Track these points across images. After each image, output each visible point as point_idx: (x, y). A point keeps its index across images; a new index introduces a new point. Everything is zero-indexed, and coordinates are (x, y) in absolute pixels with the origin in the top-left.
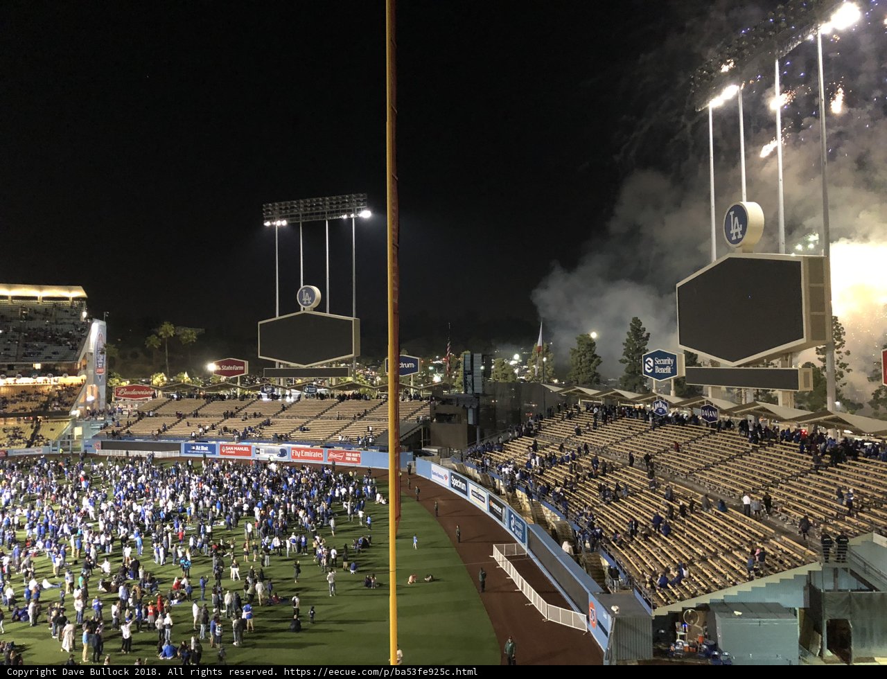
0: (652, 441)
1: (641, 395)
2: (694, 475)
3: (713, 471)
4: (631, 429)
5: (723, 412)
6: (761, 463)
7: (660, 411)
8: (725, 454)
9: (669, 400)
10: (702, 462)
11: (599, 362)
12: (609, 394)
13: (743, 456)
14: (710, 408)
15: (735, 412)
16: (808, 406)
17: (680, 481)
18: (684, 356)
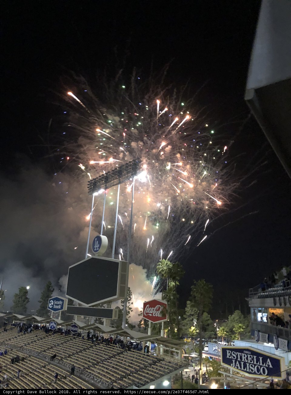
0: (46, 343)
1: (44, 319)
2: (63, 361)
3: (72, 358)
4: (37, 337)
5: (81, 328)
6: (93, 353)
7: (53, 327)
8: (78, 349)
9: (57, 322)
10: (67, 354)
11: (28, 301)
12: (29, 318)
13: (86, 350)
14: (75, 326)
15: (85, 328)
16: (115, 326)
17: (56, 364)
18: (67, 300)
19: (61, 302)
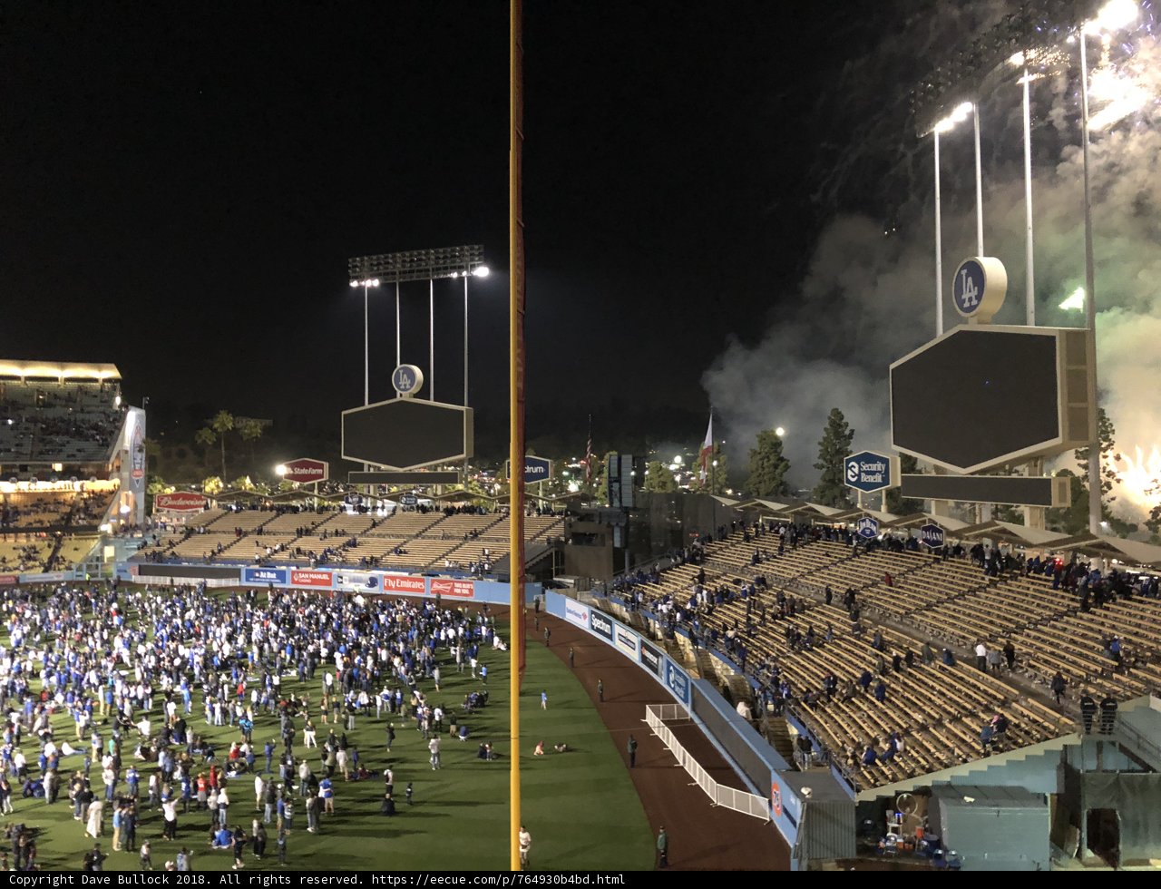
0: (856, 571)
1: (840, 511)
2: (913, 618)
3: (937, 612)
4: (829, 556)
5: (951, 534)
6: (1002, 602)
7: (868, 532)
8: (952, 589)
9: (879, 518)
10: (922, 600)
11: (787, 467)
12: (800, 509)
13: (977, 593)
14: (933, 528)
15: (966, 535)
16: (1064, 527)
17: (893, 624)
18: (899, 459)
19: (879, 466)
